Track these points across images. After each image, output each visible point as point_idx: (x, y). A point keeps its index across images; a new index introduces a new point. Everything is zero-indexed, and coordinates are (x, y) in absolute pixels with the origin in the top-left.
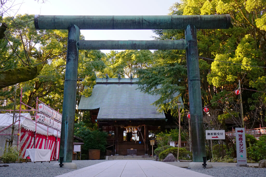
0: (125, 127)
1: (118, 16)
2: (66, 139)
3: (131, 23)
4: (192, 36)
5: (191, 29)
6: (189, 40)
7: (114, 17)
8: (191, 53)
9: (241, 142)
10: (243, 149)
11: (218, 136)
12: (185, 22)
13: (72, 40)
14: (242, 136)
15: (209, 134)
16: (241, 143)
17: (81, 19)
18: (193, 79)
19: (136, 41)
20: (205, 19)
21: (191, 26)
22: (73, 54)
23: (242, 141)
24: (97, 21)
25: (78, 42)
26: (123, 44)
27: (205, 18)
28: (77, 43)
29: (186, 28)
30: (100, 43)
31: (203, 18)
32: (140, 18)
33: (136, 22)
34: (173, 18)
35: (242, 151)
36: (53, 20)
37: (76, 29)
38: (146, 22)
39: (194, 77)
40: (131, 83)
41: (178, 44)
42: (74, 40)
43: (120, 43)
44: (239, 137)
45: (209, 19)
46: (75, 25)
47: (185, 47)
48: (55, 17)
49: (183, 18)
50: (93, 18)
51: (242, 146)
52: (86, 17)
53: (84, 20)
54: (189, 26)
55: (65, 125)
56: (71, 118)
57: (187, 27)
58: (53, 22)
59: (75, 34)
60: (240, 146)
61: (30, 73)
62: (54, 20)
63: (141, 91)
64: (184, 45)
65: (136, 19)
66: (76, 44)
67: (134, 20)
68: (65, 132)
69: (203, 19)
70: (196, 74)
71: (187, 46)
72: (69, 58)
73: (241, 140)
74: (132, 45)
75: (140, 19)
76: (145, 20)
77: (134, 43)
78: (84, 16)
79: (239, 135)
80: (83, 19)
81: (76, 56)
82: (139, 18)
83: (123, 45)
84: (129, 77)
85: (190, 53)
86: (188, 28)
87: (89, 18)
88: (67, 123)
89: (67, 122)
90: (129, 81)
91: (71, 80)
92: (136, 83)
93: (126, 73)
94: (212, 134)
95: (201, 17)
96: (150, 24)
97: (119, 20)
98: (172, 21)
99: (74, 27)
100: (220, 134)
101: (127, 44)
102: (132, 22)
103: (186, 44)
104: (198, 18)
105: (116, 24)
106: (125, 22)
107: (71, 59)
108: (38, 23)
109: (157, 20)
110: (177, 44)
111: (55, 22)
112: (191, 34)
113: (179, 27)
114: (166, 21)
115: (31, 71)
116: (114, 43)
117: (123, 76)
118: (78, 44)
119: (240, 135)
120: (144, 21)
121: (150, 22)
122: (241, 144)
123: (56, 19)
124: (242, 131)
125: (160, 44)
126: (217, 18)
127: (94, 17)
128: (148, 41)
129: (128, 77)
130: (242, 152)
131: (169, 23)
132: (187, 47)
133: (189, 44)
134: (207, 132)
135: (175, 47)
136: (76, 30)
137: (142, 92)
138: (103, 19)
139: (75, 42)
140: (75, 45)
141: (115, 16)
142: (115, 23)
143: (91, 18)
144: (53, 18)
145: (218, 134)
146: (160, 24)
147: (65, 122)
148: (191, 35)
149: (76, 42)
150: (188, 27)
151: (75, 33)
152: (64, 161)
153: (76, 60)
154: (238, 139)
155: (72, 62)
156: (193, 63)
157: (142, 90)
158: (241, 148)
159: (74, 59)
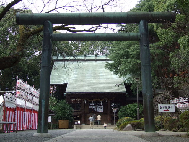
4: (144, 30)
5: (143, 24)
6: (142, 33)
11: (169, 109)
15: (161, 108)
18: (145, 65)
20: (155, 15)
21: (143, 22)
22: (47, 45)
25: (51, 35)
39: (146, 63)
46: (48, 21)
52: (58, 15)
62: (32, 17)
64: (137, 37)
69: (153, 15)
71: (140, 38)
72: (44, 48)
80: (55, 17)
81: (50, 46)
83: (88, 37)
85: (143, 44)
87: (60, 15)
90: (94, 58)
91: (46, 66)
94: (163, 107)
100: (170, 108)
101: (91, 36)
103: (139, 36)
107: (46, 49)
110: (132, 36)
112: (143, 27)
116: (81, 36)
118: (51, 37)
120: (105, 17)
133: (142, 36)
134: (160, 105)
136: (49, 25)
139: (49, 35)
145: (169, 107)
150: (141, 22)
151: (49, 27)
152: (42, 132)
155: (46, 52)
156: (145, 51)
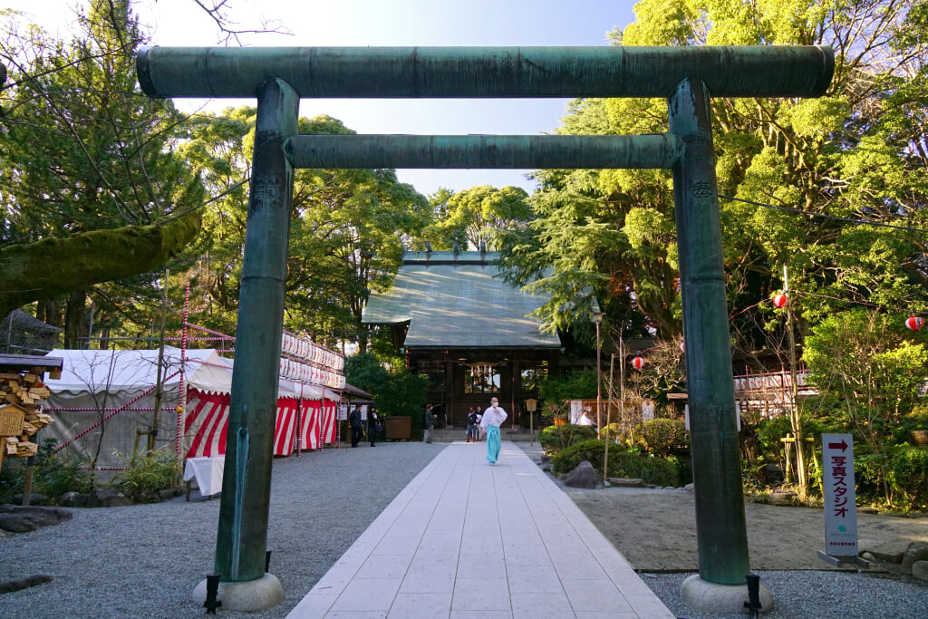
0: (469, 363)
1: (432, 47)
2: (239, 496)
3: (479, 70)
4: (696, 119)
5: (691, 95)
6: (687, 133)
7: (418, 51)
8: (695, 182)
9: (841, 482)
10: (845, 506)
12: (673, 67)
13: (270, 133)
14: (844, 461)
16: (841, 485)
17: (302, 59)
18: (700, 275)
19: (495, 137)
20: (744, 59)
21: (691, 85)
22: (270, 182)
23: (842, 479)
24: (357, 63)
25: (290, 141)
26: (448, 146)
27: (742, 56)
28: (284, 145)
29: (675, 92)
30: (367, 142)
31: (737, 54)
32: (510, 52)
33: (495, 69)
34: (628, 55)
35: (843, 511)
36: (200, 61)
37: (283, 95)
38: (531, 68)
39: (705, 268)
40: (482, 263)
41: (645, 150)
42: (274, 134)
43: (438, 144)
44: (835, 465)
45: (756, 60)
46: (279, 81)
47: (672, 160)
48: (211, 51)
49: (665, 53)
50: (342, 56)
51: (842, 494)
52: (319, 52)
53: (310, 62)
54: (687, 85)
55: (238, 443)
56: (258, 415)
57: (677, 89)
58: (203, 67)
59: (279, 110)
60: (838, 493)
61: (133, 252)
62: (206, 63)
63: (505, 282)
64: (666, 151)
65: (495, 57)
66: (284, 149)
67: (489, 62)
68: (235, 471)
69: (737, 58)
70: (714, 256)
71: (677, 155)
72: (256, 197)
73: (839, 476)
74: (481, 150)
75: (509, 57)
76: (527, 60)
77: (490, 142)
78: (313, 50)
79: (833, 458)
80: (307, 59)
81: (282, 189)
82: (506, 56)
83: (450, 151)
84: (478, 248)
85: (691, 182)
86: (680, 90)
87: (328, 55)
88: (243, 436)
89: (245, 433)
90: (478, 258)
91: (260, 277)
92: (495, 263)
93: (472, 241)
95: (730, 51)
96: (547, 75)
97: (436, 62)
98: (627, 66)
99: (278, 86)
101: (464, 148)
102: (481, 68)
103: (674, 147)
104: (719, 56)
105: (425, 73)
106: (457, 69)
107: (263, 200)
108: (152, 73)
109: (570, 61)
110: (642, 147)
111: (210, 69)
112: (693, 111)
113: (648, 89)
114: (602, 66)
115: (135, 243)
116: (418, 145)
117: (465, 247)
118: (290, 148)
119: (836, 459)
120: (524, 65)
121: (547, 68)
122: (839, 488)
123: (212, 58)
124: (843, 446)
125: (581, 146)
126: (786, 55)
127: (348, 53)
128: (537, 137)
129: (476, 249)
130: (844, 516)
131: (613, 71)
132: (680, 158)
133: (687, 150)
135: (634, 159)
136: (282, 98)
137: (508, 283)
138: (379, 57)
139: (280, 140)
140: (280, 151)
141: (420, 47)
142: (421, 70)
143: (338, 53)
144: (201, 56)
146: (581, 76)
147: (236, 431)
148: (694, 114)
149: (282, 142)
150: (680, 87)
151: (280, 107)
152: (233, 578)
153: (281, 205)
154: (832, 471)
155: (266, 212)
156: (702, 216)
157: (506, 280)
158: (842, 501)
159: (274, 202)
